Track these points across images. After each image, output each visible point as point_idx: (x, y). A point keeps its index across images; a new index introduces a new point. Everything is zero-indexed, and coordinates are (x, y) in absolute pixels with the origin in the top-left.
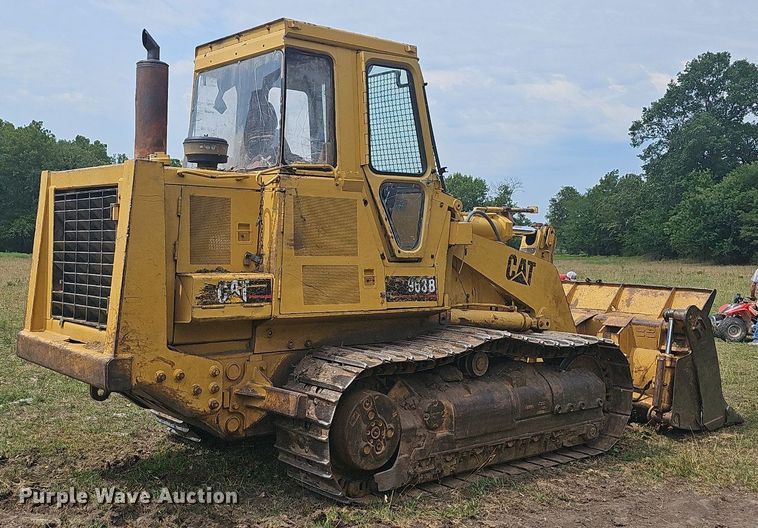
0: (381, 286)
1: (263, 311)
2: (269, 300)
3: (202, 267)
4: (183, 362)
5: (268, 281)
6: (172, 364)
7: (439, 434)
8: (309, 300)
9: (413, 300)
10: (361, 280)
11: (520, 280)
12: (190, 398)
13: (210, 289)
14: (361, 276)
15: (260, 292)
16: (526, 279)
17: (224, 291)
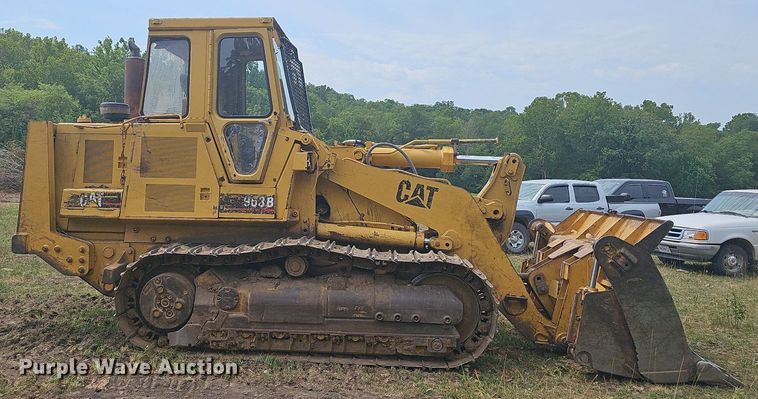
0: (215, 201)
1: (114, 214)
2: (118, 207)
3: (91, 184)
4: (61, 241)
5: (119, 194)
6: (54, 242)
7: (234, 315)
8: (148, 208)
9: (247, 212)
10: (198, 196)
11: (414, 203)
12: (67, 264)
13: (76, 197)
14: (198, 193)
15: (113, 201)
16: (425, 203)
17: (84, 199)
